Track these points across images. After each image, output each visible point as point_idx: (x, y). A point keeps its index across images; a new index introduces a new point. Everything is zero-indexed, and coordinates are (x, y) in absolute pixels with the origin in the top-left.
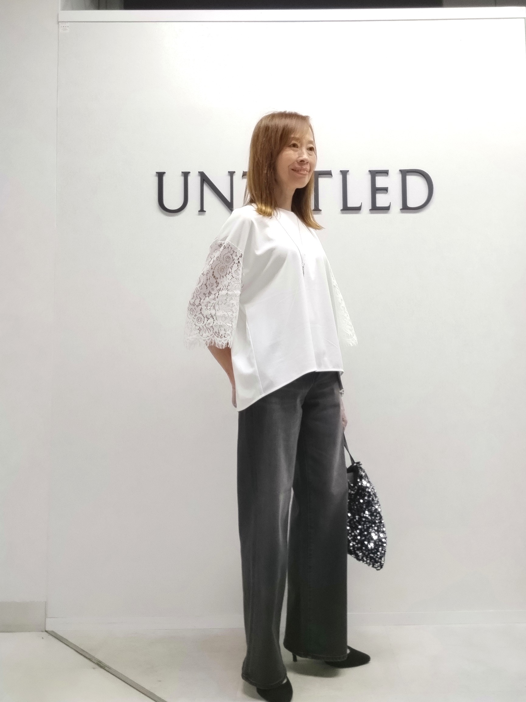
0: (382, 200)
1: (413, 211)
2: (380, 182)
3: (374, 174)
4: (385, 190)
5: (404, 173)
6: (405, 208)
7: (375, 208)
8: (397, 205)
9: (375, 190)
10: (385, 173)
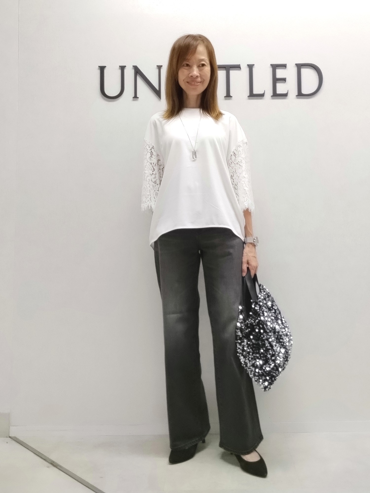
0: (281, 88)
1: (307, 97)
2: (280, 73)
3: (275, 67)
4: (284, 80)
5: (299, 67)
6: (300, 94)
7: (275, 95)
8: (293, 92)
9: (275, 80)
10: (284, 66)
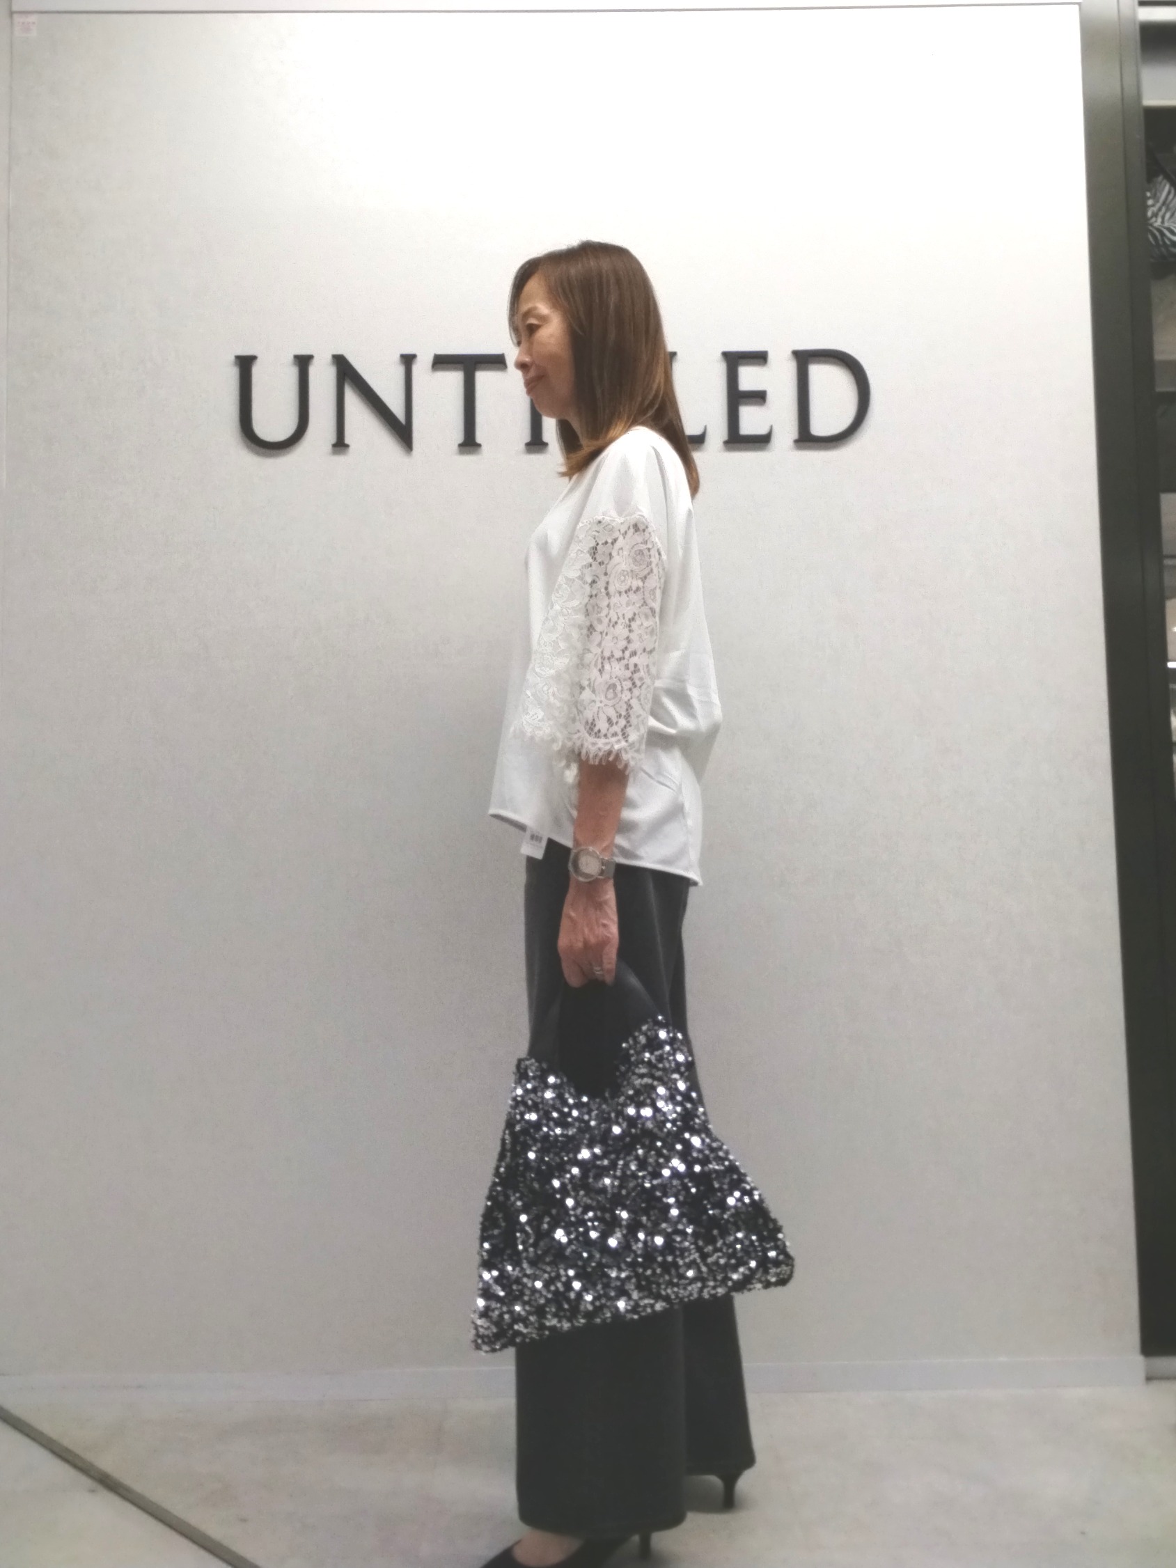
0: (752, 420)
1: (823, 444)
2: (749, 378)
3: (734, 360)
4: (759, 397)
5: (804, 359)
6: (806, 439)
7: (736, 440)
8: (786, 431)
9: (737, 398)
10: (760, 358)
